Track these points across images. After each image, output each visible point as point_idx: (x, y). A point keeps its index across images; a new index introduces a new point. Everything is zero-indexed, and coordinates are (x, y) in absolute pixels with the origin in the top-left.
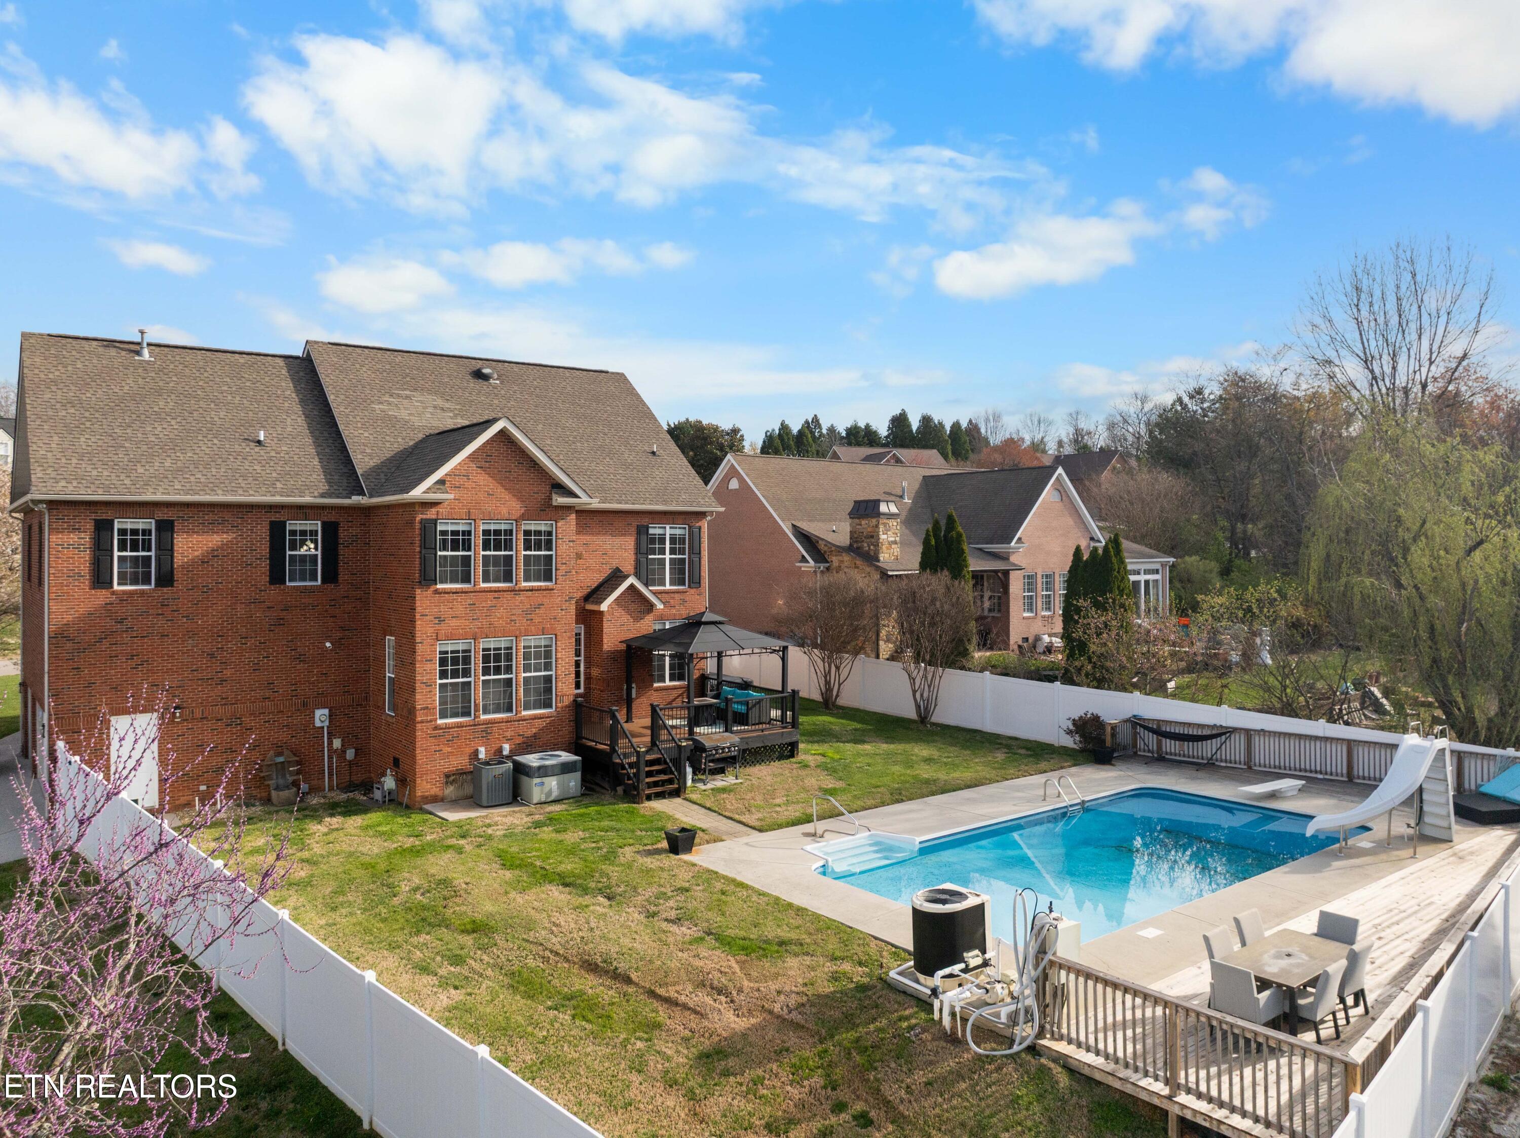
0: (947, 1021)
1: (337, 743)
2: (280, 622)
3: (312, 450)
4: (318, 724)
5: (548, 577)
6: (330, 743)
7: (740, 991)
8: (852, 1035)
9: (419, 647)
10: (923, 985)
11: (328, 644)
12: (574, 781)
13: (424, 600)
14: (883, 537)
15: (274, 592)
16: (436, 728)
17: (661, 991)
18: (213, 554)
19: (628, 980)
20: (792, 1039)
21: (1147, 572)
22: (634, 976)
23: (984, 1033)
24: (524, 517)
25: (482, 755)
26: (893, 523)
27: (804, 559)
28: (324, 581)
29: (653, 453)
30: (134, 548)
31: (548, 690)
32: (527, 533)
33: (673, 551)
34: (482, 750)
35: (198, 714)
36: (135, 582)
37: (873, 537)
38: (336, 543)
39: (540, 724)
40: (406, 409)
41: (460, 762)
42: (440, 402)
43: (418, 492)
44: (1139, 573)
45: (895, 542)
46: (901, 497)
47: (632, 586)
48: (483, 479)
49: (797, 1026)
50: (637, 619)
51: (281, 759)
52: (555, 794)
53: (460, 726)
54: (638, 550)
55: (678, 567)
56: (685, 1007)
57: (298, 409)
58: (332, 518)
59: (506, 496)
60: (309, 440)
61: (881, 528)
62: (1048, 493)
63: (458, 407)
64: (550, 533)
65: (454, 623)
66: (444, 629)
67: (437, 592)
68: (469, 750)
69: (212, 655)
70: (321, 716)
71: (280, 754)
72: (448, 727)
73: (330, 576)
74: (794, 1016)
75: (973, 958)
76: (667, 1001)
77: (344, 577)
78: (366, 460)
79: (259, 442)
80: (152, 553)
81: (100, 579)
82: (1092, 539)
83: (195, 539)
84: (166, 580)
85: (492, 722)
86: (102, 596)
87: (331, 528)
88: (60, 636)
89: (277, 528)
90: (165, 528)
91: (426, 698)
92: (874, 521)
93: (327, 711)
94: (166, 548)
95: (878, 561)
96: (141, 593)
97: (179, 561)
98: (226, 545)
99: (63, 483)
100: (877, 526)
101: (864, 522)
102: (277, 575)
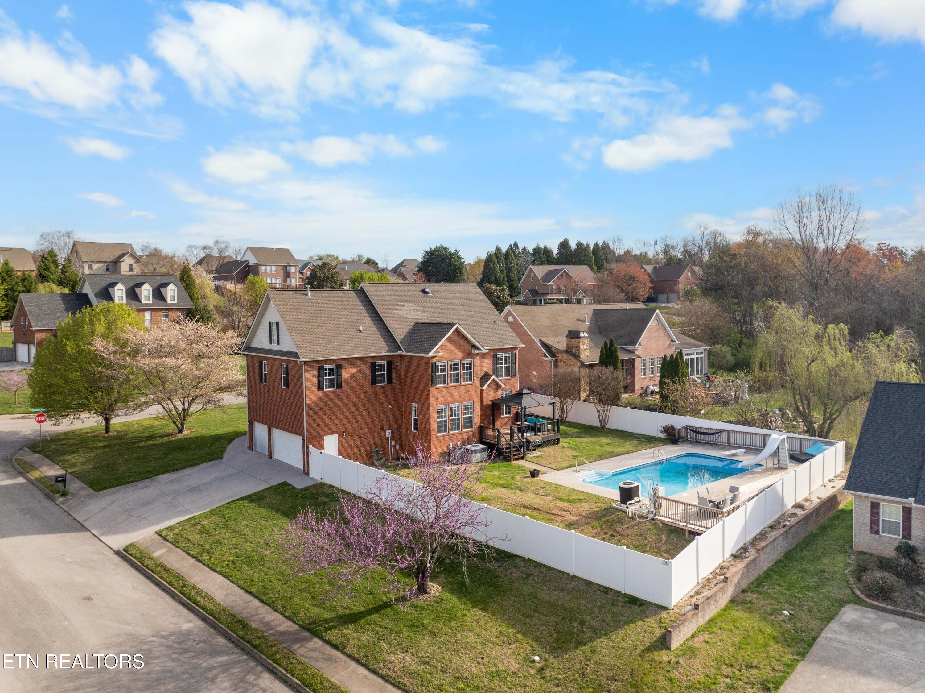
0: (630, 515)
1: (393, 443)
2: (375, 399)
3: (377, 332)
4: (387, 436)
5: (470, 380)
6: (391, 443)
7: (572, 511)
8: (606, 519)
9: (431, 408)
10: (623, 507)
11: (390, 407)
12: (485, 454)
13: (433, 392)
14: (582, 346)
15: (372, 388)
16: (437, 437)
17: (550, 512)
18: (353, 376)
19: (539, 510)
20: (590, 521)
21: (697, 353)
22: (540, 509)
23: (640, 517)
24: (463, 358)
25: (451, 446)
26: (585, 340)
27: (545, 356)
28: (388, 383)
29: (495, 322)
30: (329, 376)
31: (471, 422)
32: (464, 364)
33: (506, 363)
34: (451, 444)
35: (350, 434)
36: (330, 387)
37: (578, 348)
38: (391, 369)
39: (469, 434)
40: (405, 311)
41: (444, 449)
42: (415, 307)
43: (431, 354)
44: (693, 354)
45: (587, 348)
46: (584, 321)
47: (494, 379)
48: (450, 346)
49: (590, 518)
50: (495, 392)
51: (377, 449)
52: (480, 459)
53: (444, 436)
54: (494, 364)
55: (507, 368)
56: (558, 515)
57: (366, 314)
58: (389, 359)
59: (457, 351)
60: (375, 328)
61: (581, 344)
62: (652, 322)
63: (422, 308)
64: (470, 364)
65: (442, 399)
66: (439, 401)
67: (436, 388)
68: (447, 445)
69: (354, 412)
70: (388, 433)
71: (376, 448)
72: (440, 436)
73: (390, 381)
74: (589, 516)
75: (637, 499)
76: (552, 514)
77: (394, 380)
78: (399, 336)
79: (360, 331)
80: (335, 377)
81: (320, 387)
82: (672, 340)
83: (348, 370)
84: (339, 386)
85: (454, 434)
86: (321, 393)
87: (389, 364)
88: (309, 408)
89: (373, 365)
90: (339, 367)
91: (434, 426)
92: (578, 340)
93: (390, 431)
94: (339, 374)
95: (580, 357)
96: (333, 391)
97: (343, 378)
98: (357, 372)
99: (309, 354)
100: (579, 342)
101: (573, 340)
102: (374, 381)
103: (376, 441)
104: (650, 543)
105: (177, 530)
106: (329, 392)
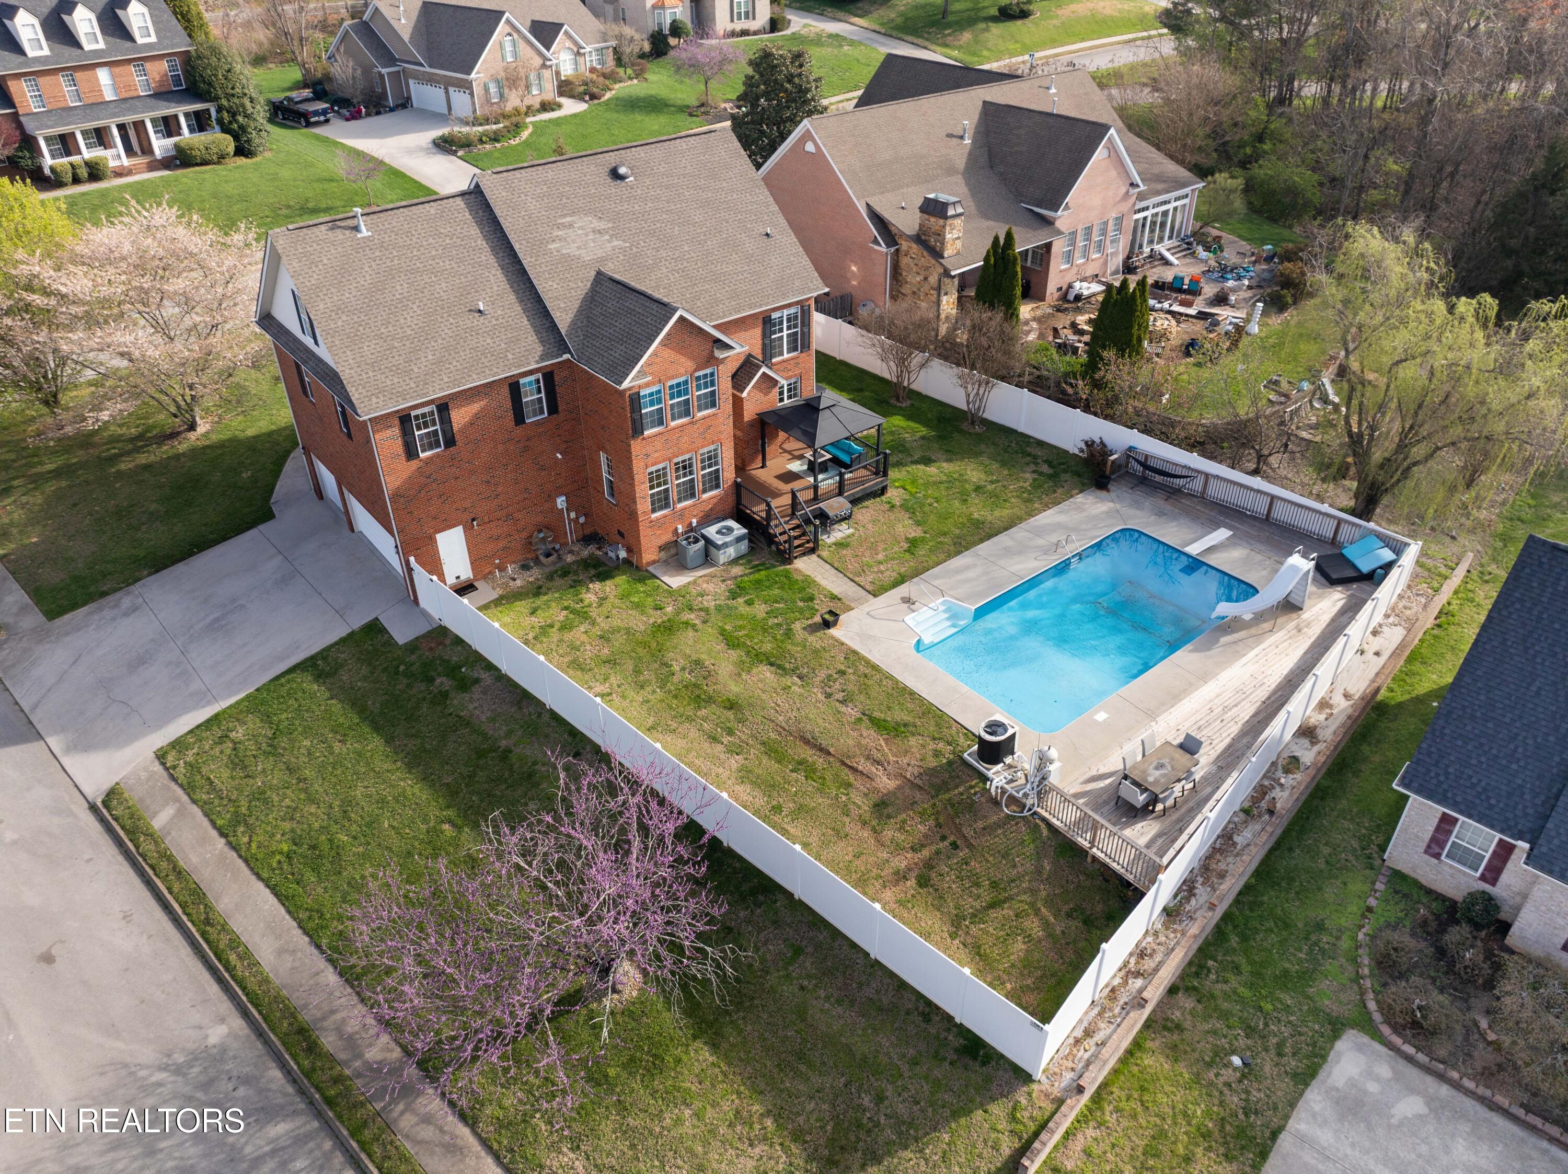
0: (993, 791)
1: (573, 515)
2: (526, 449)
3: (518, 308)
4: (560, 507)
5: (713, 405)
6: (569, 516)
7: (889, 763)
8: (947, 796)
9: (636, 477)
10: (981, 766)
11: (559, 456)
12: (744, 546)
13: (636, 446)
14: (948, 236)
15: (519, 431)
16: (651, 521)
17: (848, 762)
18: (477, 417)
19: (829, 753)
20: (918, 796)
21: (1177, 199)
22: (831, 750)
23: (1010, 801)
24: (696, 370)
25: (680, 531)
26: (958, 222)
27: (876, 241)
28: (550, 413)
29: (767, 235)
30: (426, 427)
31: (717, 478)
32: (698, 378)
33: (789, 328)
34: (680, 527)
35: (486, 520)
36: (431, 448)
37: (940, 235)
38: (554, 385)
39: (715, 500)
40: (574, 241)
41: (667, 537)
42: (597, 224)
43: (628, 381)
45: (958, 238)
46: (962, 137)
47: (764, 373)
48: (667, 353)
49: (920, 788)
50: (766, 394)
51: (542, 535)
52: (733, 556)
53: (665, 516)
54: (765, 336)
55: (793, 338)
56: (861, 772)
57: (492, 260)
58: (548, 373)
59: (683, 359)
60: (512, 297)
61: (948, 228)
62: (1098, 154)
63: (610, 225)
64: (712, 374)
65: (656, 455)
66: (650, 460)
67: (643, 436)
68: (672, 529)
69: (488, 482)
70: (561, 502)
71: (540, 532)
72: (658, 519)
73: (553, 408)
74: (918, 781)
75: (1008, 760)
76: (851, 768)
77: (562, 407)
78: (563, 318)
79: (480, 311)
80: (438, 427)
81: (410, 452)
82: (1132, 185)
83: (463, 410)
84: (450, 442)
85: (685, 509)
86: (414, 464)
87: (550, 381)
88: (395, 496)
89: (514, 389)
90: (444, 409)
92: (941, 222)
93: (564, 498)
94: (446, 421)
95: (943, 257)
96: (437, 455)
97: (456, 427)
98: (483, 409)
99: (374, 400)
100: (944, 227)
101: (932, 219)
102: (519, 418)
103: (539, 518)
104: (1020, 877)
105: (190, 753)
106: (430, 458)
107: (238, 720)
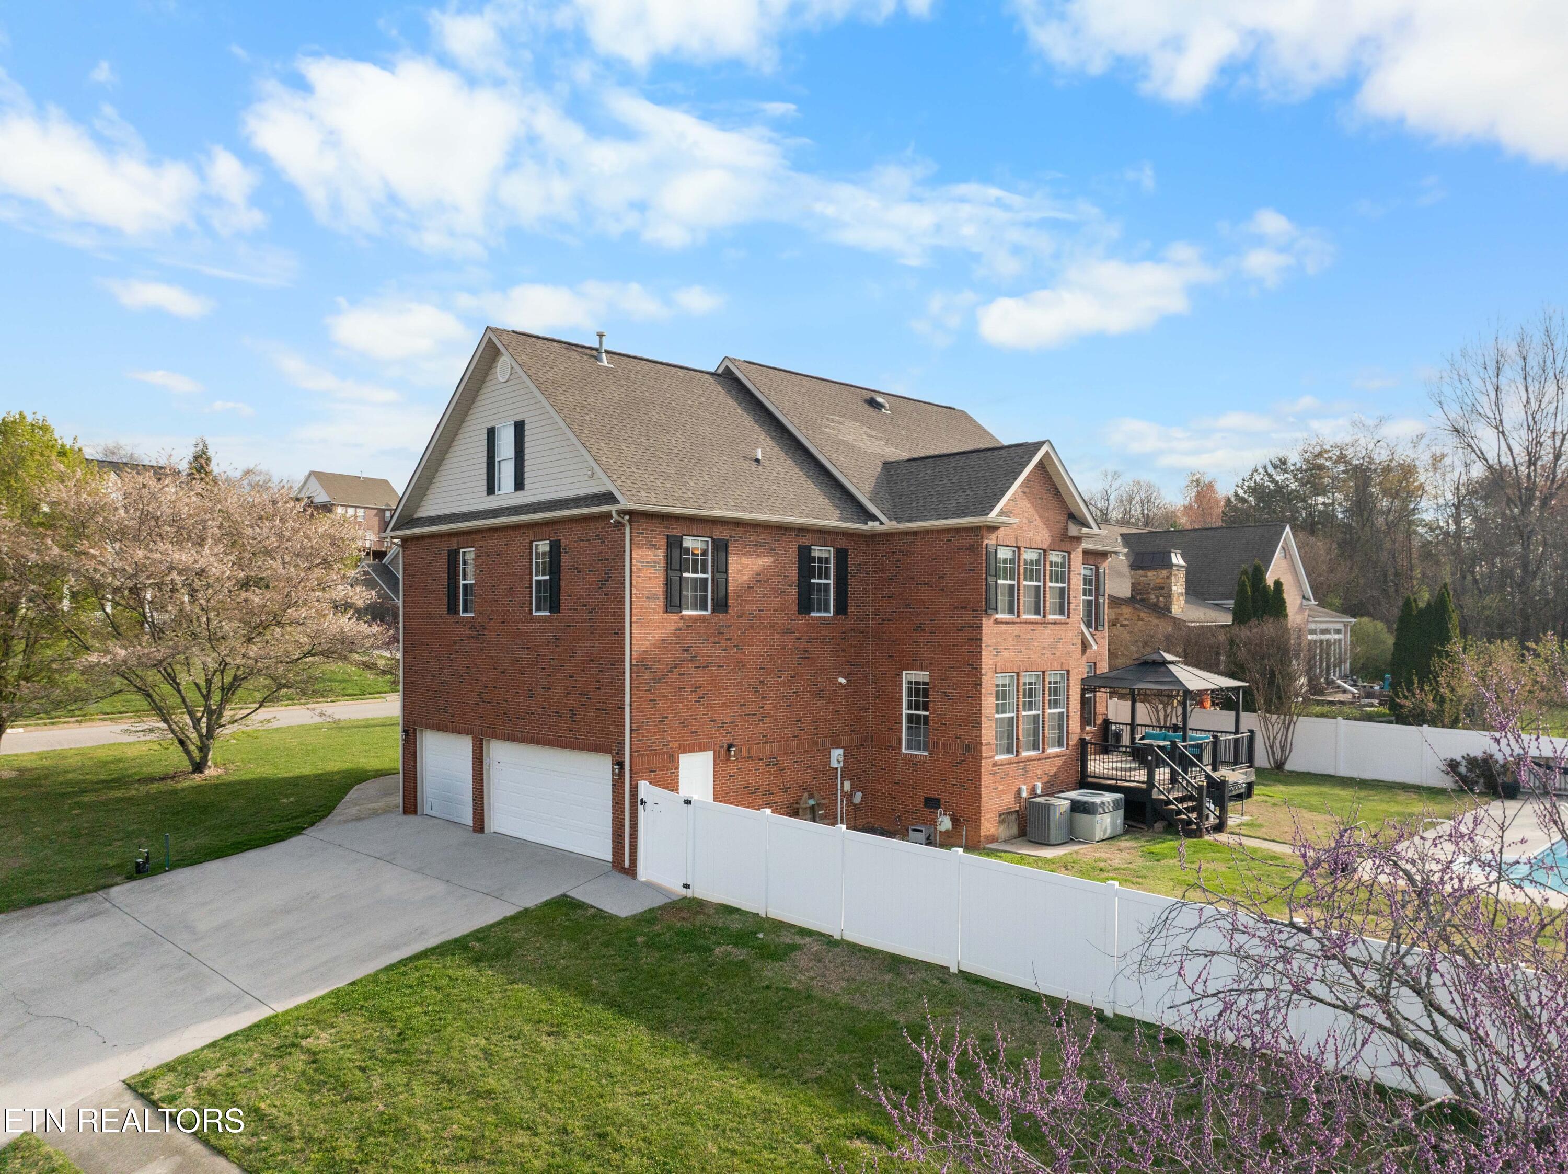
1: (847, 786)
2: (806, 654)
4: (834, 764)
5: (1062, 611)
11: (842, 680)
12: (1120, 818)
13: (987, 629)
15: (800, 623)
16: (995, 765)
18: (757, 578)
24: (1050, 547)
25: (1024, 794)
28: (836, 612)
30: (696, 570)
32: (1050, 564)
34: (1024, 787)
35: (746, 755)
36: (696, 606)
38: (845, 573)
39: (1058, 762)
40: (847, 434)
41: (1009, 801)
42: (866, 430)
43: (993, 515)
48: (1027, 503)
51: (811, 803)
52: (1112, 830)
53: (1009, 763)
57: (757, 428)
58: (842, 545)
59: (1042, 525)
60: (790, 463)
64: (1063, 565)
65: (1006, 655)
66: (1000, 661)
67: (996, 622)
68: (1015, 789)
69: (755, 689)
70: (837, 756)
71: (811, 796)
72: (1000, 764)
73: (841, 608)
77: (851, 608)
78: (861, 485)
79: (757, 460)
80: (709, 576)
81: (672, 603)
82: (1304, 597)
83: (744, 560)
84: (721, 605)
85: (1029, 760)
86: (672, 622)
87: (842, 556)
88: (641, 664)
89: (804, 554)
90: (721, 548)
91: (988, 733)
93: (841, 751)
94: (721, 569)
95: (1170, 612)
96: (703, 619)
97: (732, 585)
98: (766, 570)
99: (643, 493)
100: (1168, 577)
102: (805, 606)
103: (807, 778)
105: (210, 1074)
106: (695, 619)
107: (317, 1022)
